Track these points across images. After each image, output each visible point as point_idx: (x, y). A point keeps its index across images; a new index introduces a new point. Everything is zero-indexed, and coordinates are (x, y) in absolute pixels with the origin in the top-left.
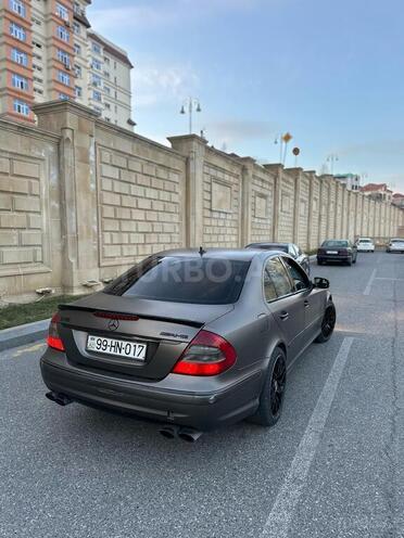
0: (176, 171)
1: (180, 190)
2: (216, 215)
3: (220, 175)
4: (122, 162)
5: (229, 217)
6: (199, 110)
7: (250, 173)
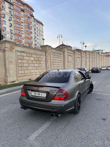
0: (62, 54)
1: (63, 58)
2: (69, 62)
3: (70, 54)
4: (54, 54)
5: (72, 63)
6: (62, 37)
7: (76, 53)
